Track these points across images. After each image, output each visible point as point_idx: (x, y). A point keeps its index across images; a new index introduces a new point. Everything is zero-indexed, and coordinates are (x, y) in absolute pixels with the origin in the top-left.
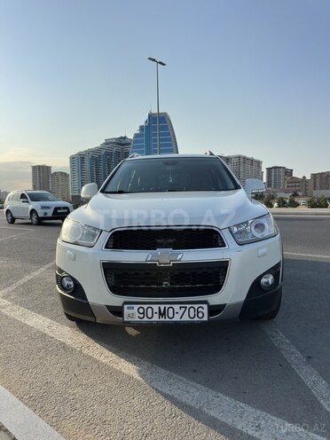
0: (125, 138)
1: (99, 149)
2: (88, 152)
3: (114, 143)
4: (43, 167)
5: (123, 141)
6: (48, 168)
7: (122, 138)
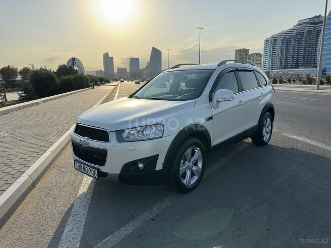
0: (319, 17)
1: (291, 31)
2: (280, 35)
3: (307, 23)
4: (243, 50)
5: (316, 20)
6: (247, 51)
7: (316, 17)
